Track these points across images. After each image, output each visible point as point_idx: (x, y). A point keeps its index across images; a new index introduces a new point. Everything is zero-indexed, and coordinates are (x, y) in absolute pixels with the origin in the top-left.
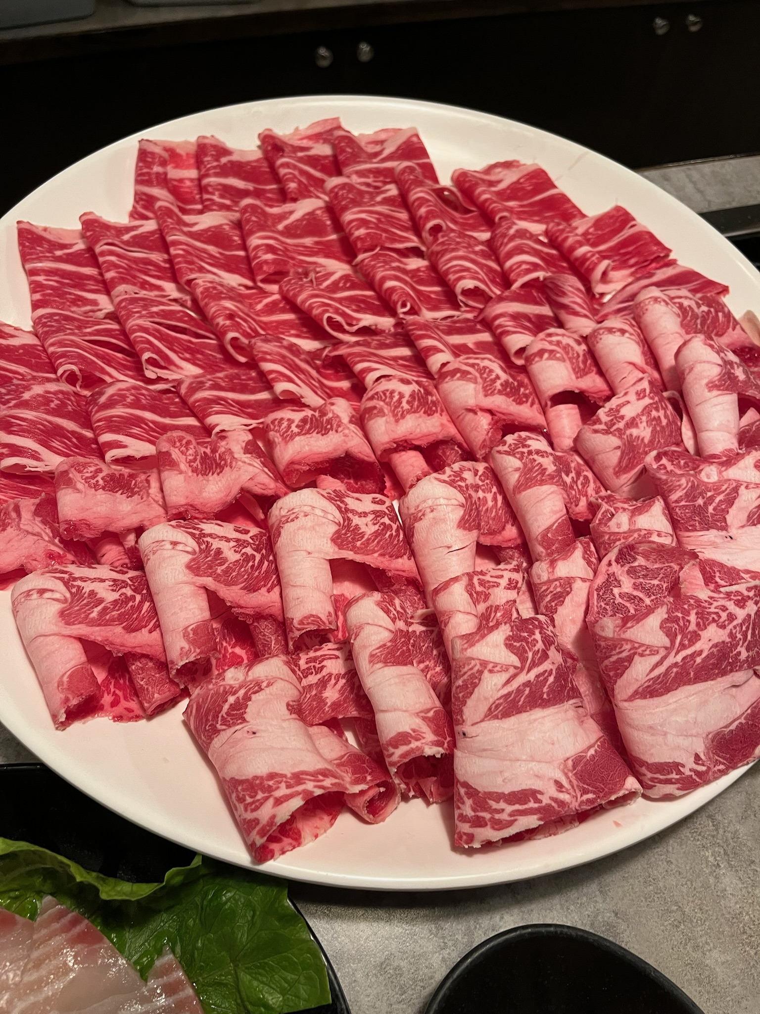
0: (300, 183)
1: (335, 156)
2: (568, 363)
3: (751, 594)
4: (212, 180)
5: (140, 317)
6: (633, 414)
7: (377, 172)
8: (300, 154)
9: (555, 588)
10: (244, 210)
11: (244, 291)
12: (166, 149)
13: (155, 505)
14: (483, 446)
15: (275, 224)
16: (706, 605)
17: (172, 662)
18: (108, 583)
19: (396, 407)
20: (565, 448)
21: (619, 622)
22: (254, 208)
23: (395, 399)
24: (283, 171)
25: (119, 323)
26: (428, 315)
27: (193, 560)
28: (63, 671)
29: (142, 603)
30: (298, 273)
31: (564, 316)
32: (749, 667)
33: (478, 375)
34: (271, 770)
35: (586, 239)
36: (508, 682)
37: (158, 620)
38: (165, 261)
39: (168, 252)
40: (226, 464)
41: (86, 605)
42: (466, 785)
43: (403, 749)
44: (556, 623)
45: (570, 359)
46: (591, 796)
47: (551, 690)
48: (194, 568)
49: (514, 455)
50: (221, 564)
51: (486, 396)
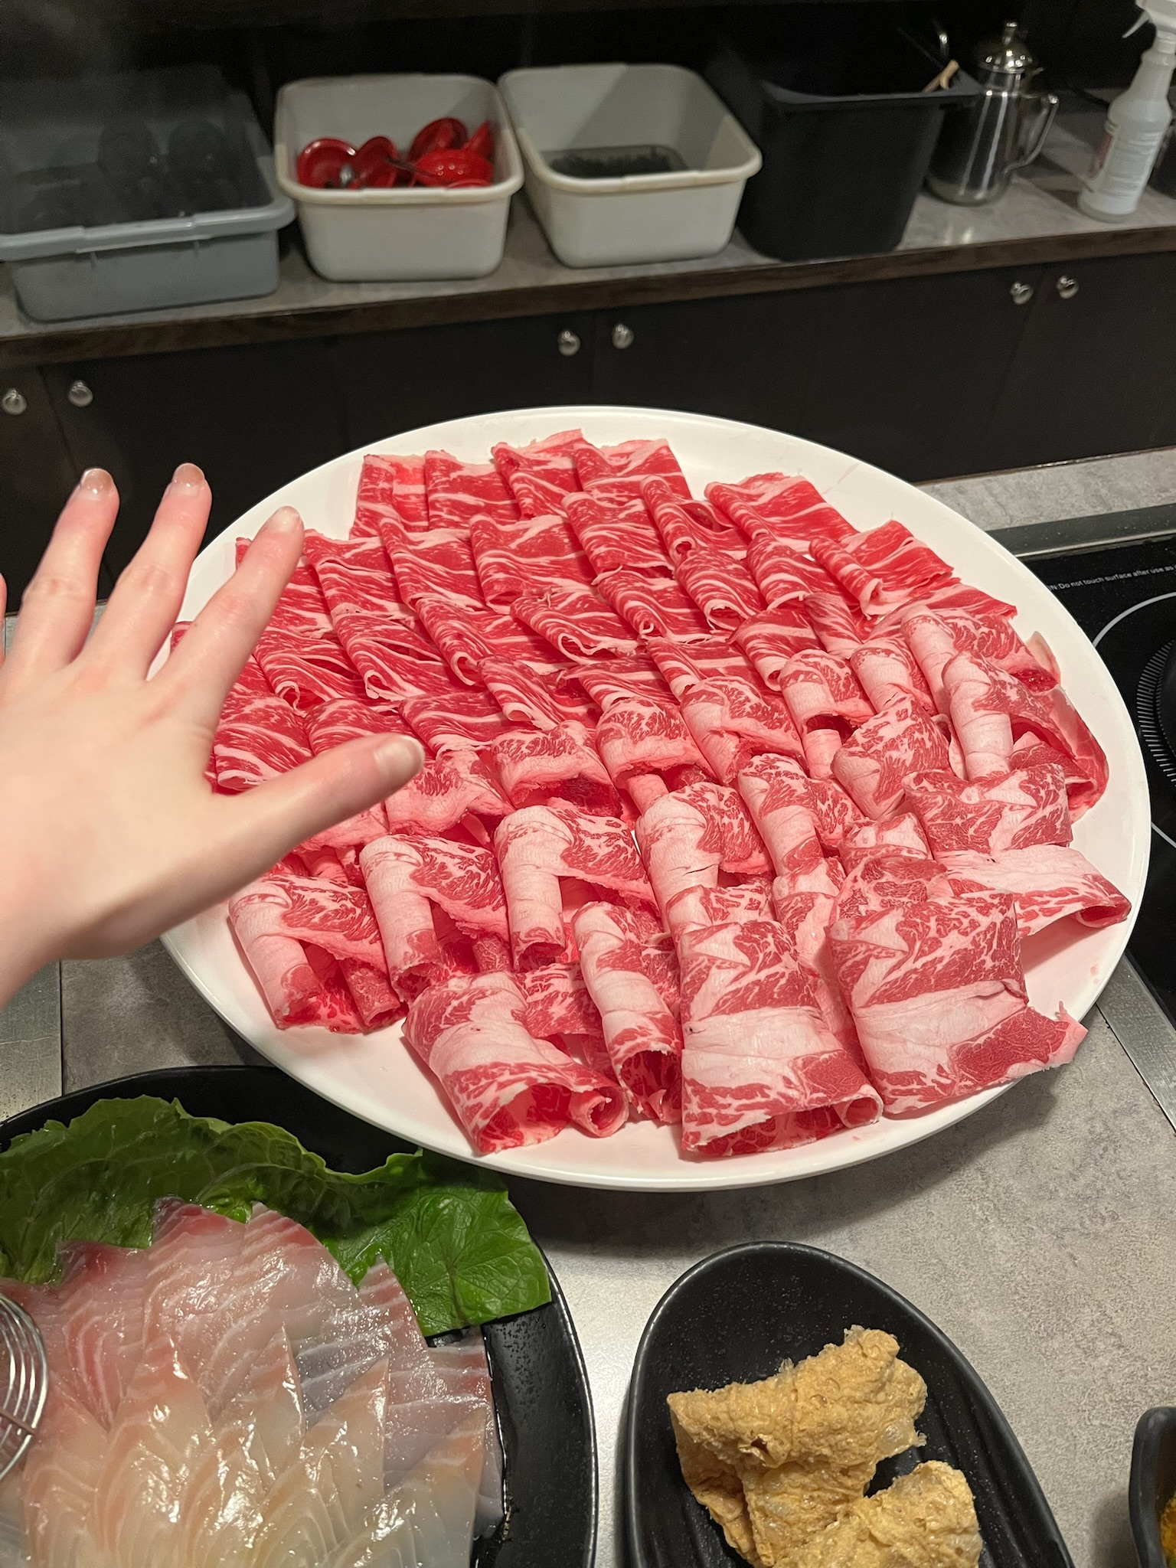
0: (536, 498)
1: (575, 470)
2: (826, 686)
3: (996, 901)
4: (441, 496)
5: (362, 636)
6: (894, 735)
7: (621, 487)
8: (536, 468)
9: (796, 904)
10: (475, 527)
11: (472, 612)
12: (392, 465)
13: (376, 823)
14: (730, 771)
15: (507, 542)
16: (946, 911)
17: (395, 968)
18: (328, 894)
19: (635, 729)
20: (823, 776)
21: (853, 922)
22: (485, 526)
23: (633, 721)
24: (517, 486)
25: (339, 643)
26: (675, 638)
27: (418, 871)
28: (287, 968)
29: (362, 916)
30: (533, 594)
31: (826, 638)
32: (996, 978)
33: (725, 697)
34: (495, 1060)
35: (857, 556)
36: (736, 979)
37: (379, 933)
38: (388, 580)
39: (392, 571)
40: (451, 784)
41: (308, 911)
42: (693, 1082)
43: (628, 1044)
44: (797, 940)
45: (828, 681)
46: (821, 1095)
47: (782, 991)
48: (418, 878)
49: (760, 776)
50: (445, 878)
51: (732, 718)
